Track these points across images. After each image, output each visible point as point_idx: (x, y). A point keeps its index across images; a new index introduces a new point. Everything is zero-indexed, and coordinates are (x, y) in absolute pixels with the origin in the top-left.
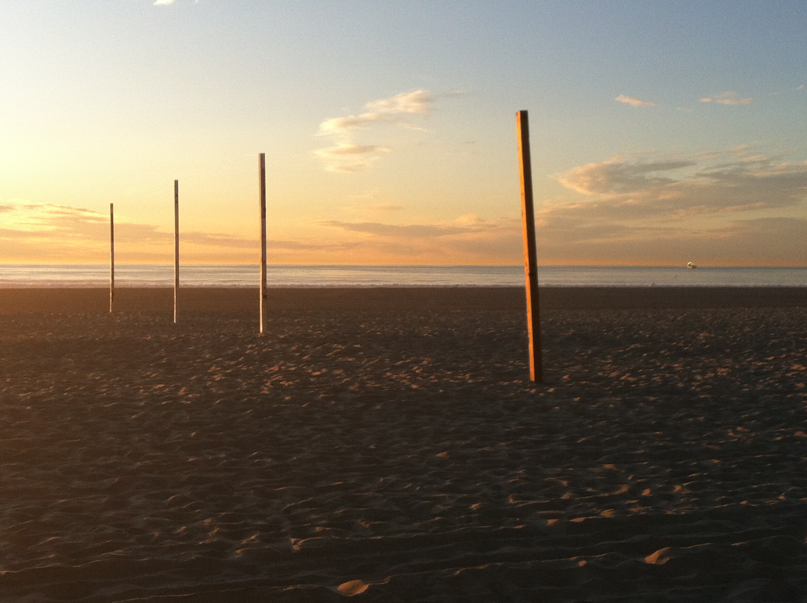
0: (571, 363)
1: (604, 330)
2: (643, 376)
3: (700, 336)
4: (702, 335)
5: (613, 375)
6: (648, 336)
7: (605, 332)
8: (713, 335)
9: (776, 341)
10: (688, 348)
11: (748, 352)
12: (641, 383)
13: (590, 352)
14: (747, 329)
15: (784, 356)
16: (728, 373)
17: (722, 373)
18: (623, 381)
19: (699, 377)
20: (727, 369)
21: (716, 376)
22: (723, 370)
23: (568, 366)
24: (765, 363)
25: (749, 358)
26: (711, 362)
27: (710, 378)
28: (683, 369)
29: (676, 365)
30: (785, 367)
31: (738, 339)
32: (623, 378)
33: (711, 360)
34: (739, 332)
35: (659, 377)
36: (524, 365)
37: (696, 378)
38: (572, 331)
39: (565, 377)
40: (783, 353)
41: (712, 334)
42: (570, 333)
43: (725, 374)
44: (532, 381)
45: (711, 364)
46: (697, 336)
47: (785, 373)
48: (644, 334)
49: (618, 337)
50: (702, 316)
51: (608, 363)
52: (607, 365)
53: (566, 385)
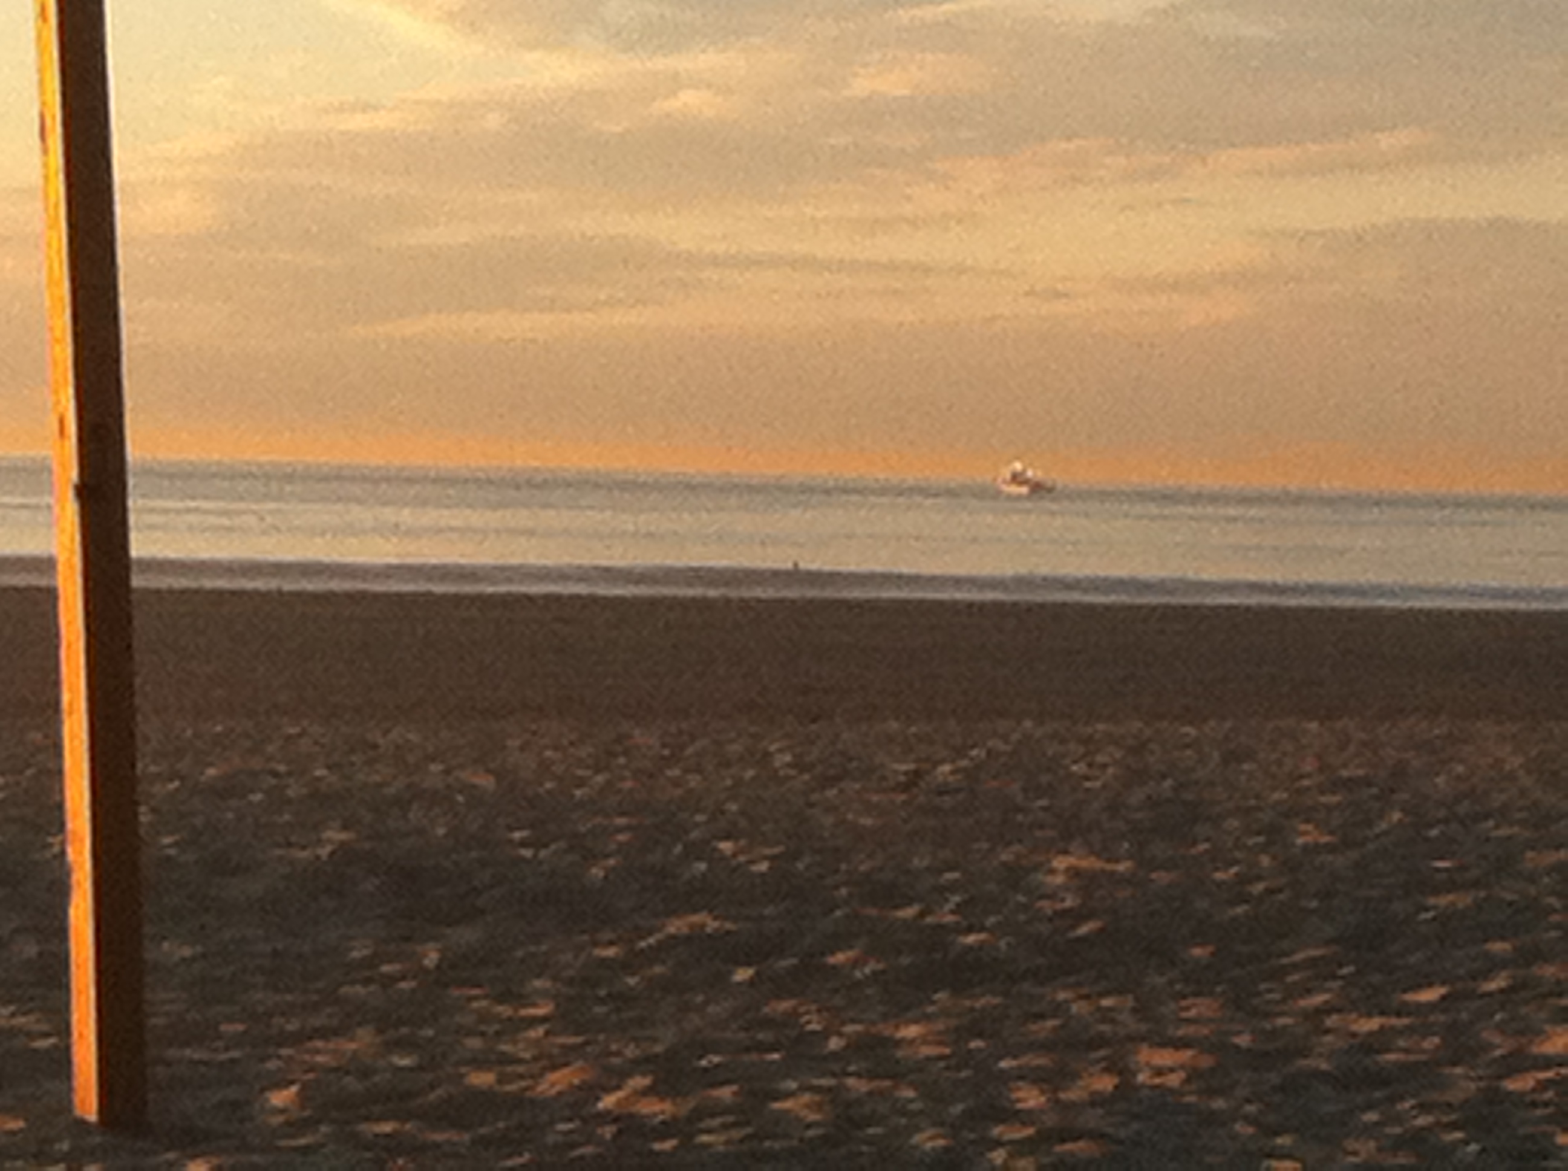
0: (317, 1021)
1: (517, 835)
2: (726, 1093)
3: (1052, 871)
4: (1060, 863)
5: (553, 1085)
6: (763, 867)
7: (523, 844)
8: (1122, 867)
9: (1463, 900)
10: (982, 936)
11: (1313, 962)
12: (709, 1131)
13: (431, 958)
14: (1306, 835)
15: (1497, 983)
16: (1194, 1074)
17: (1159, 1072)
18: (605, 1117)
19: (1030, 1098)
20: (1189, 1053)
21: (1126, 1088)
22: (1165, 1058)
23: (299, 1039)
24: (1394, 1021)
25: (1309, 992)
26: (1106, 1015)
27: (1096, 1100)
28: (947, 1051)
29: (912, 1031)
30: (1501, 1046)
31: (1259, 888)
32: (607, 1102)
33: (1106, 1002)
34: (1264, 848)
35: (807, 1097)
36: (45, 1027)
37: (1019, 1100)
38: (335, 835)
39: (279, 1098)
40: (1493, 966)
41: (1117, 861)
42: (324, 852)
43: (1174, 1080)
44: (82, 1123)
45: (1105, 1028)
46: (1036, 867)
47: (1500, 1077)
48: (742, 859)
49: (597, 872)
50: (1067, 761)
51: (534, 1021)
52: (526, 1029)
53: (283, 1143)
